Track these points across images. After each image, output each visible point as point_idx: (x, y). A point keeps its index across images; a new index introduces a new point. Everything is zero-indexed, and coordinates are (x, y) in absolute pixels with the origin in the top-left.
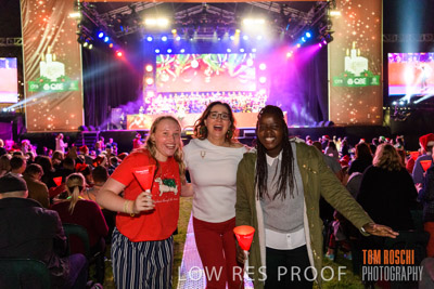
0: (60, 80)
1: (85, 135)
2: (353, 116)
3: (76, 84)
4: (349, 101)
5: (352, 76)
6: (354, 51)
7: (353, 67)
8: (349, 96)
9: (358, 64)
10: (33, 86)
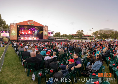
3: (16, 34)
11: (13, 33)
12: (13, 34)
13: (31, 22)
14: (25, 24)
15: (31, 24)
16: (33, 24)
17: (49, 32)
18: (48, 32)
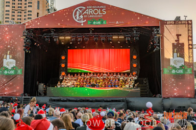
0: (13, 68)
1: (24, 98)
2: (176, 92)
4: (173, 83)
5: (175, 68)
6: (175, 54)
7: (175, 63)
8: (173, 80)
9: (178, 61)
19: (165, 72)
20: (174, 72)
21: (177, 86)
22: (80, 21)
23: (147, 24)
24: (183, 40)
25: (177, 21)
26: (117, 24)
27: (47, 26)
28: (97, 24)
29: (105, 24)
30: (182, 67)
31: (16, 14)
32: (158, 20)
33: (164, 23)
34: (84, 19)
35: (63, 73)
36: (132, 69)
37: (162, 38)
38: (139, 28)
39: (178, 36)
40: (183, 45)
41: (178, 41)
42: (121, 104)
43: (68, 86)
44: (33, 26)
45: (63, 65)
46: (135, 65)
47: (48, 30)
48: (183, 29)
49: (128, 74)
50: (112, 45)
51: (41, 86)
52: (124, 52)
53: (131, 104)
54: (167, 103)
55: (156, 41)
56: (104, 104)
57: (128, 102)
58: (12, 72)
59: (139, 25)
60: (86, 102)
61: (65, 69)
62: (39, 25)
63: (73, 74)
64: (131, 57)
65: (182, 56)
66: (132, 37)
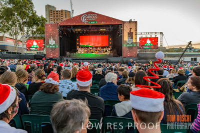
0: (54, 45)
1: (60, 59)
3: (58, 46)
5: (128, 44)
6: (129, 37)
8: (128, 49)
9: (130, 41)
10: (48, 47)
11: (50, 43)
12: (51, 45)
13: (89, 17)
14: (75, 24)
15: (89, 21)
16: (93, 21)
17: (144, 36)
18: (139, 36)
19: (124, 45)
20: (128, 45)
21: (130, 52)
22: (84, 21)
23: (116, 23)
24: (133, 31)
25: (130, 22)
26: (102, 23)
27: (69, 24)
28: (93, 23)
29: (97, 23)
30: (132, 43)
31: (56, 20)
32: (121, 21)
33: (124, 22)
34: (87, 21)
35: (78, 47)
36: (109, 45)
37: (123, 29)
38: (112, 25)
39: (131, 29)
40: (132, 33)
41: (130, 31)
42: (104, 61)
43: (81, 52)
44: (62, 24)
45: (78, 43)
46: (110, 43)
47: (70, 26)
48: (133, 26)
49: (108, 47)
50: (100, 33)
51: (68, 53)
52: (105, 37)
53: (109, 61)
54: (125, 60)
55: (120, 31)
56: (97, 60)
57: (107, 60)
58: (54, 47)
59: (112, 23)
60: (89, 60)
61: (79, 45)
62: (65, 24)
63: (82, 47)
64: (109, 40)
65: (132, 38)
66: (109, 30)
